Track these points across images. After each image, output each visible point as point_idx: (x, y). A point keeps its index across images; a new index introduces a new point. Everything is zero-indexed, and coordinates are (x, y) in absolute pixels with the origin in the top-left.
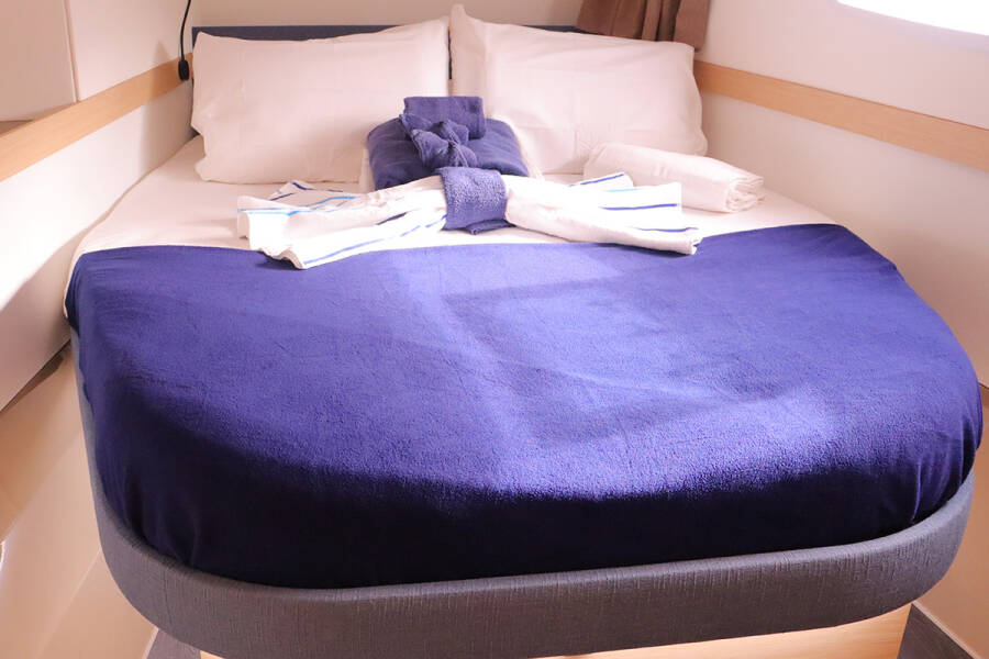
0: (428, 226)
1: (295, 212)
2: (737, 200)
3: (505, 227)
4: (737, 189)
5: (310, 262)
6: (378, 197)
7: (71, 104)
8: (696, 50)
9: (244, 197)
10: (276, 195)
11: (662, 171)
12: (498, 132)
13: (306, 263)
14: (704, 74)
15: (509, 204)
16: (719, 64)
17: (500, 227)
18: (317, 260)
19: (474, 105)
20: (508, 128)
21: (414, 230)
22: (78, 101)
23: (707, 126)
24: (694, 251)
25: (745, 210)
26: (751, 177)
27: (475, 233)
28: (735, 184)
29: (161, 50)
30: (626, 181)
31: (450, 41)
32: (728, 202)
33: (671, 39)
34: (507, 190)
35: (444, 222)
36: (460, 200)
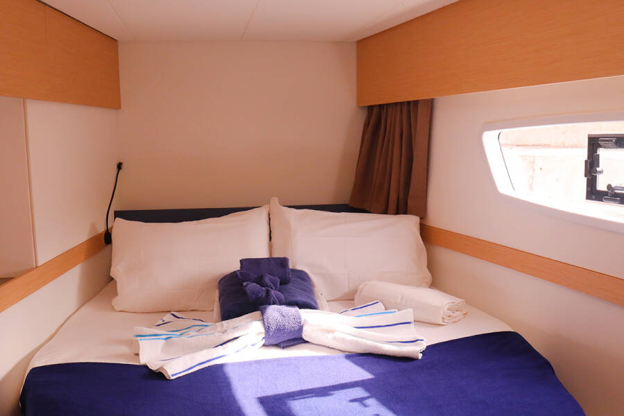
0: (253, 345)
1: (169, 338)
2: (450, 316)
3: (302, 343)
4: (449, 309)
5: (176, 374)
6: (222, 326)
7: (33, 269)
8: (421, 218)
9: (138, 327)
10: (160, 322)
11: (402, 299)
12: (299, 278)
13: (173, 375)
14: (427, 234)
15: (304, 328)
16: (436, 226)
17: (299, 343)
18: (180, 373)
19: (283, 262)
20: (306, 274)
21: (244, 348)
22: (37, 267)
23: (431, 266)
24: (420, 356)
25: (455, 322)
26: (458, 300)
27: (283, 348)
28: (446, 308)
29: (93, 227)
30: (380, 306)
31: (270, 220)
32: (443, 318)
33: (405, 213)
34: (303, 320)
35: (264, 341)
36: (273, 327)
